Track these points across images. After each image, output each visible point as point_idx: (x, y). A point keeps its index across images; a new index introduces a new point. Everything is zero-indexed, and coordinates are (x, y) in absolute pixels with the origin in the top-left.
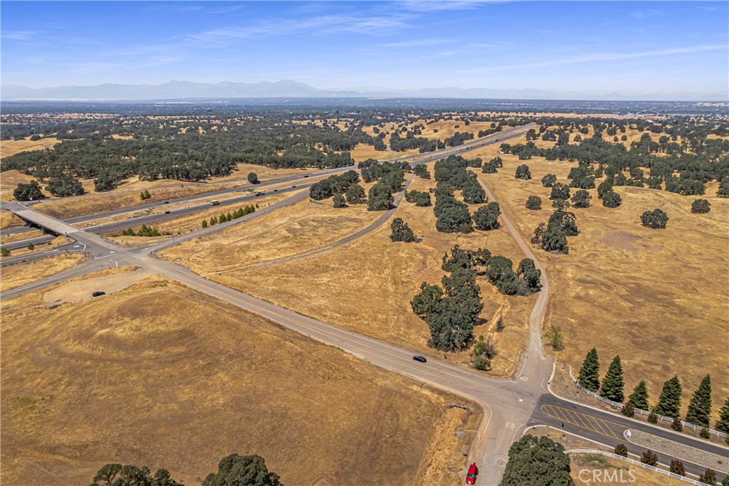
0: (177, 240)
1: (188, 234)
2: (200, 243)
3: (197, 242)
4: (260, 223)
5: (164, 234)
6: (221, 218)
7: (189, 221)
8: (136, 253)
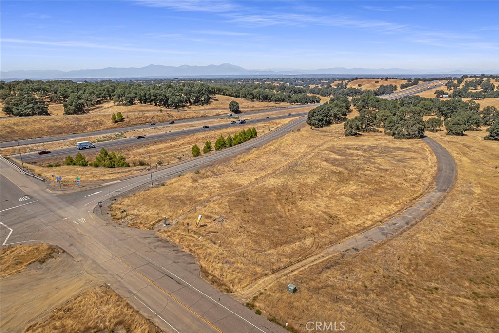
0: (157, 174)
1: (174, 165)
2: (200, 181)
3: (195, 181)
4: (275, 151)
5: (135, 164)
6: (218, 142)
7: (171, 147)
8: (71, 203)
